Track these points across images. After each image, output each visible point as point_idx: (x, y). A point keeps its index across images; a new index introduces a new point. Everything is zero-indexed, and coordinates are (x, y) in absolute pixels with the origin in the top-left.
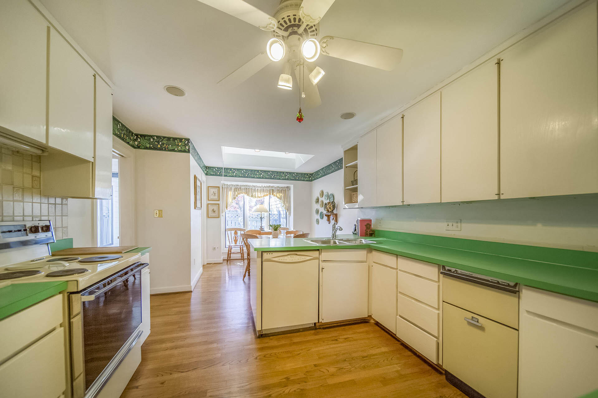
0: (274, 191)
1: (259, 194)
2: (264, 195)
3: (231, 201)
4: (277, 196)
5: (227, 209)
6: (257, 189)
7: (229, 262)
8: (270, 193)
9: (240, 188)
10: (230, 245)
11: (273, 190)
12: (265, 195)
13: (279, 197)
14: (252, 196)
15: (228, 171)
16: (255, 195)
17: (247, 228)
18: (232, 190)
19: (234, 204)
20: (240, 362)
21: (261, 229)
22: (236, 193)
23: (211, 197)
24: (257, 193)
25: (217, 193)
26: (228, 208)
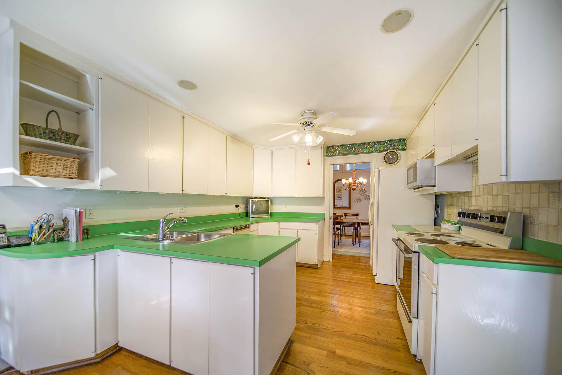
20: (319, 326)
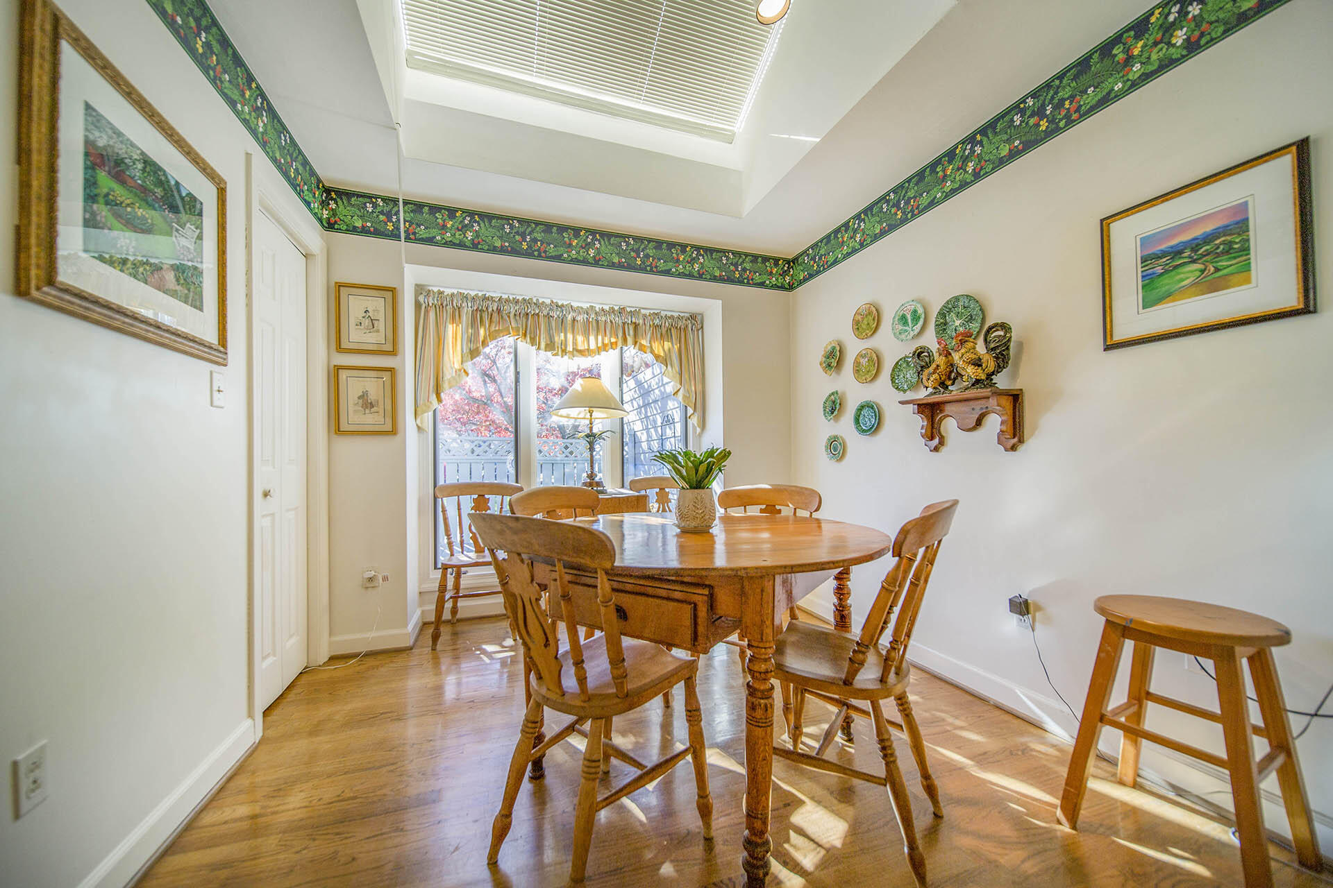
0: (640, 331)
1: (580, 338)
2: (600, 345)
3: (457, 366)
4: (652, 352)
5: (439, 400)
6: (569, 317)
7: (445, 636)
8: (625, 340)
9: (499, 311)
10: (454, 562)
11: (636, 326)
12: (605, 345)
13: (662, 354)
14: (550, 346)
15: (440, 221)
16: (565, 343)
17: (529, 483)
18: (464, 318)
19: (474, 383)
21: (591, 485)
22: (482, 332)
23: (355, 335)
24: (570, 336)
25: (381, 317)
26: (442, 395)
